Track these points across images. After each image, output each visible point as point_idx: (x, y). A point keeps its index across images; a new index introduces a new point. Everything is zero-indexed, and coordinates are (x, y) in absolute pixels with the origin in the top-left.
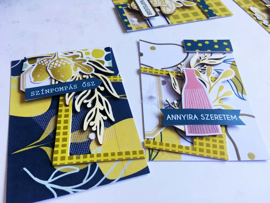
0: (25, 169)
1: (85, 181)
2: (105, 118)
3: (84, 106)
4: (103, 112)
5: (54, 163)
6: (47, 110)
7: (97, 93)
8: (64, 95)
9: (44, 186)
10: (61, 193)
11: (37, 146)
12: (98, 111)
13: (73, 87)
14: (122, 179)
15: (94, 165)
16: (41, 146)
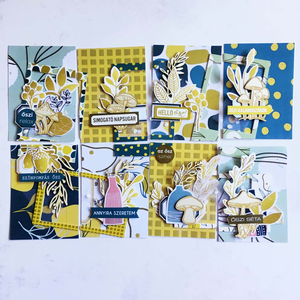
0: (19, 222)
1: (46, 235)
2: (62, 202)
3: (52, 192)
4: (62, 199)
5: (33, 223)
6: (31, 189)
7: (61, 184)
8: (41, 182)
9: (28, 233)
10: (35, 238)
11: (25, 211)
12: (59, 197)
13: (47, 178)
14: (64, 238)
15: (52, 228)
16: (27, 211)
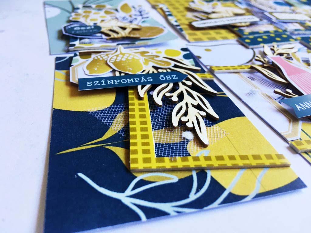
0: (81, 175)
1: (193, 196)
2: (204, 114)
6: (111, 105)
7: (182, 88)
8: (135, 88)
11: (99, 145)
12: (190, 106)
13: (147, 80)
15: (202, 173)
16: (106, 146)
